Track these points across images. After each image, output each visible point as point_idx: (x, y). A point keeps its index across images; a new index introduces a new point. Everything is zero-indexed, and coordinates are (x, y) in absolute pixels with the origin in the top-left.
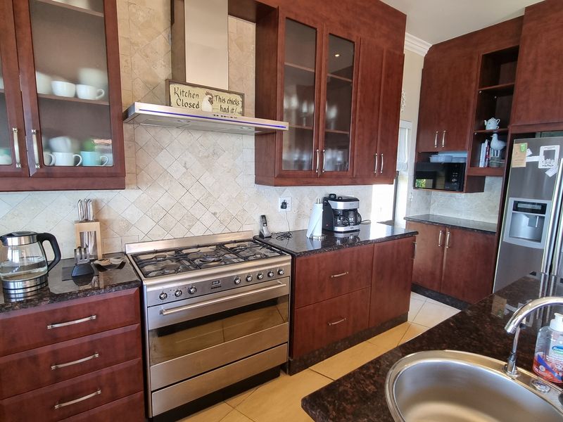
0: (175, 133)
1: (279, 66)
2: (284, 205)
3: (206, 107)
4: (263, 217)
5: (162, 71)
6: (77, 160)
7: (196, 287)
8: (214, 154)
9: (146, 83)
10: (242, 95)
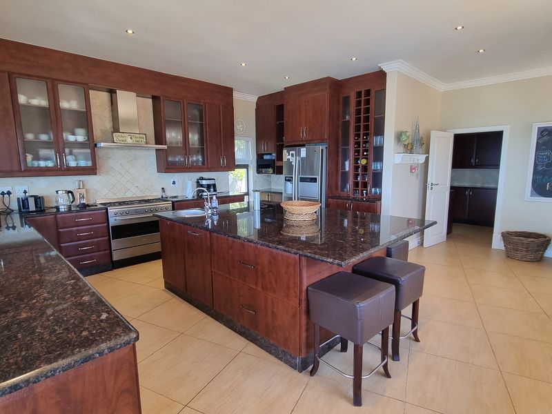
0: (115, 151)
1: (162, 120)
2: (174, 183)
3: (129, 141)
4: (163, 188)
5: (108, 125)
6: (78, 164)
7: (129, 211)
8: (135, 159)
9: (101, 130)
10: (145, 135)
